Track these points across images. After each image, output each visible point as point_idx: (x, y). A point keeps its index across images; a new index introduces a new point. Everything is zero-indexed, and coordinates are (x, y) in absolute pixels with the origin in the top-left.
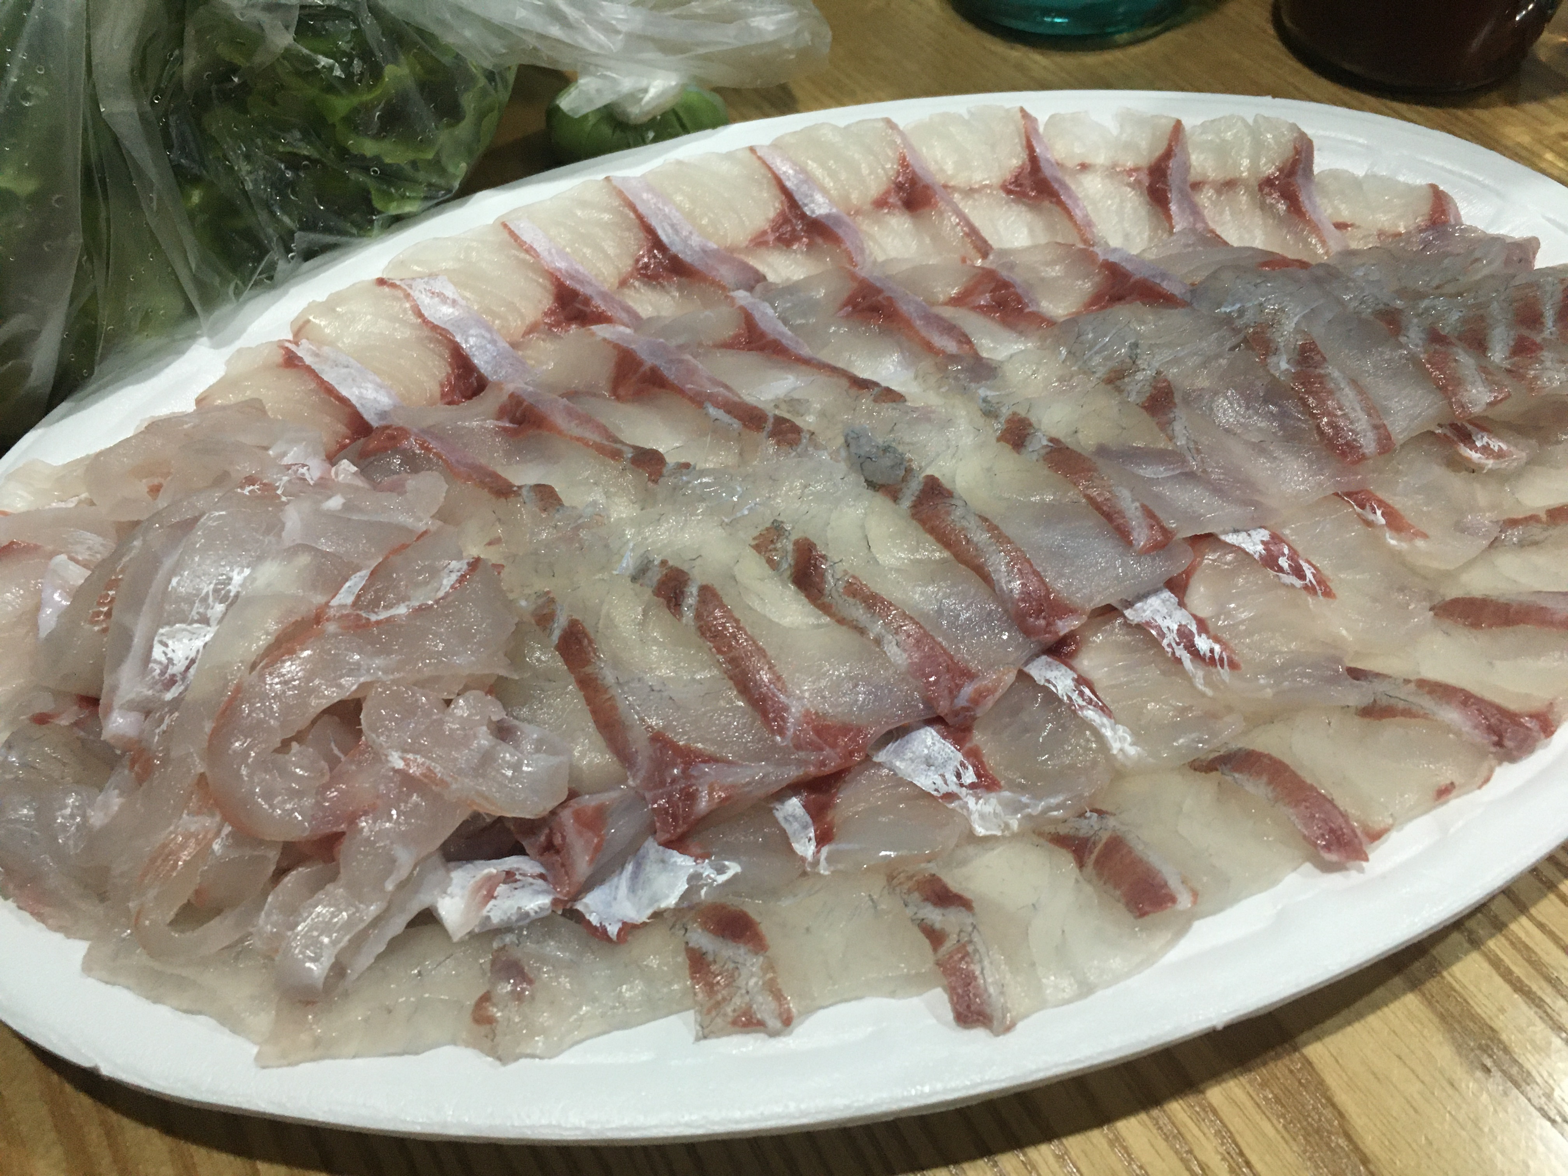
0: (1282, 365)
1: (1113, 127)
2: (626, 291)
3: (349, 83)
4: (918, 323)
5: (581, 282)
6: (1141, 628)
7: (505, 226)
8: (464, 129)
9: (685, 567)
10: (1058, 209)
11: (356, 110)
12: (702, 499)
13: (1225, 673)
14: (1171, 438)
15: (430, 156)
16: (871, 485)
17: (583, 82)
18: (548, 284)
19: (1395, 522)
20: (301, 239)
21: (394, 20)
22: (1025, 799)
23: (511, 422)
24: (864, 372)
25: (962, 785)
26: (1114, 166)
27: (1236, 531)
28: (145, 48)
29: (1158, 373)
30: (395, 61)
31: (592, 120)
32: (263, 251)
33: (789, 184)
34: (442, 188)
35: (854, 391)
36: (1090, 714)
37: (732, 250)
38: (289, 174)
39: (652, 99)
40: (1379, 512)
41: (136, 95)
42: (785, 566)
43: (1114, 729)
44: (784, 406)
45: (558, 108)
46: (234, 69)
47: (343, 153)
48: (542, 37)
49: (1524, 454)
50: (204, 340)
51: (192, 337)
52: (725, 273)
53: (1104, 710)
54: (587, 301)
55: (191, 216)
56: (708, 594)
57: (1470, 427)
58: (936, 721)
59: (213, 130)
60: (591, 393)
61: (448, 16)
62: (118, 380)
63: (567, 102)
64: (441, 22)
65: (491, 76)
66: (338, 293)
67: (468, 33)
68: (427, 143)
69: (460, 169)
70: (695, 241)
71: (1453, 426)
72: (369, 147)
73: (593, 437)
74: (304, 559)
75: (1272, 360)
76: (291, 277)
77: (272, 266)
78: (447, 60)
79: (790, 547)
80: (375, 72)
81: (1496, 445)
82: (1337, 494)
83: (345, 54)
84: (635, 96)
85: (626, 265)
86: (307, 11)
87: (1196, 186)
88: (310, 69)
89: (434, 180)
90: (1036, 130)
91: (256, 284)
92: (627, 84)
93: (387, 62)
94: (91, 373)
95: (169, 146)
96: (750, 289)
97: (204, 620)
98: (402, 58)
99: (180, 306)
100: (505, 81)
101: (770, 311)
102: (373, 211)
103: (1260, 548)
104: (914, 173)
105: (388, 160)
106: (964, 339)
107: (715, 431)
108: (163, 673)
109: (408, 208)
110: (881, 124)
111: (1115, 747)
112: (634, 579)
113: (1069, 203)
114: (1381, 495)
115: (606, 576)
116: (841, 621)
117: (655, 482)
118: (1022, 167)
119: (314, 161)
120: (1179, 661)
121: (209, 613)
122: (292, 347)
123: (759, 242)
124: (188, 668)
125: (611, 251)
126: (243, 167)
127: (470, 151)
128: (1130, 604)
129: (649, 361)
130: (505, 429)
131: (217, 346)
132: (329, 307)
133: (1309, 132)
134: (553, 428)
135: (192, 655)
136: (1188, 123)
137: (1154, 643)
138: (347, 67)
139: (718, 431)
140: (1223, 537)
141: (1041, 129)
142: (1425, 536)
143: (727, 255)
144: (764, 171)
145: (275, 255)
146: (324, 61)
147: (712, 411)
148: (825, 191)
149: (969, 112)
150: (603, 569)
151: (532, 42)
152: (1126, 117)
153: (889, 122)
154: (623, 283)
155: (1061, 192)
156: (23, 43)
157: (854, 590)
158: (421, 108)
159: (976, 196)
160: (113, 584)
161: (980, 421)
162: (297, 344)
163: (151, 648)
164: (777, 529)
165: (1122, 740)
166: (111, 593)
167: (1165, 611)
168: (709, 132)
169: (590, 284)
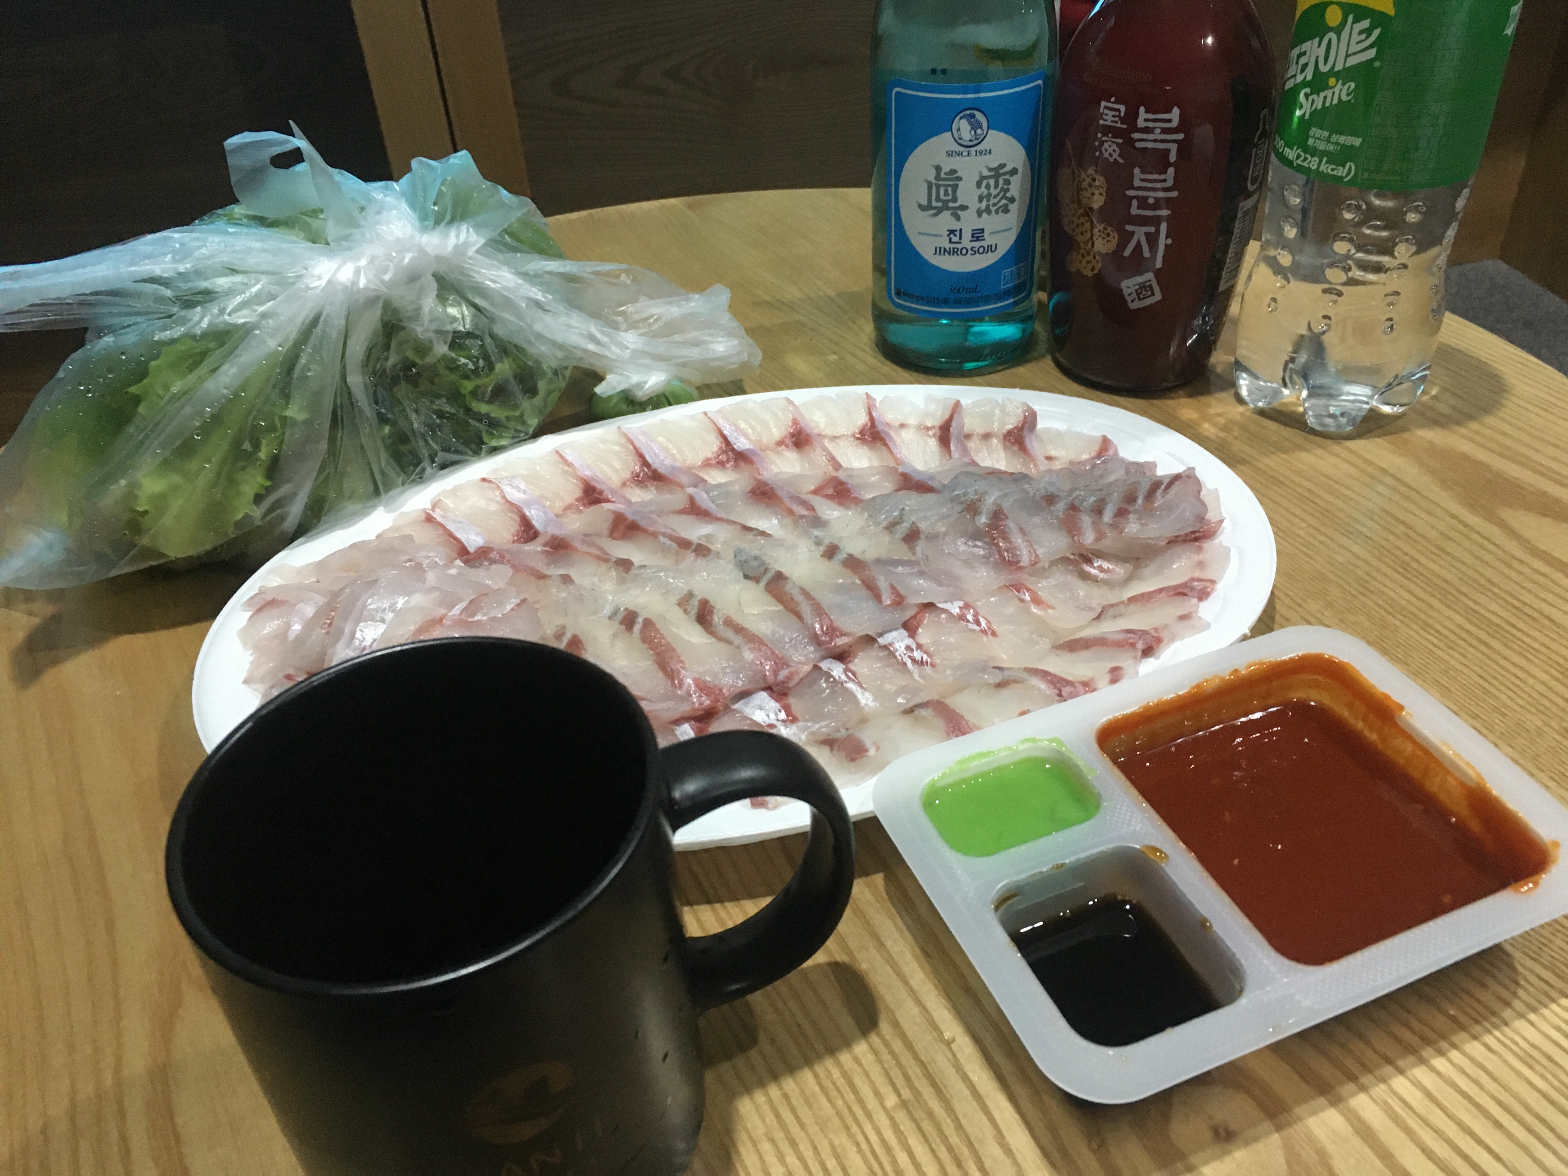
0: (983, 520)
1: (921, 404)
2: (626, 489)
3: (476, 372)
4: (786, 500)
5: (598, 482)
6: (885, 647)
7: (557, 452)
8: (538, 400)
9: (638, 611)
10: (884, 448)
11: (477, 387)
12: (650, 579)
13: (928, 669)
14: (914, 554)
15: (517, 413)
16: (746, 577)
17: (609, 377)
18: (580, 484)
19: (1037, 601)
20: (441, 457)
21: (502, 340)
22: (809, 724)
23: (551, 548)
24: (752, 524)
25: (778, 720)
26: (920, 427)
27: (946, 602)
28: (370, 350)
29: (913, 523)
30: (502, 362)
31: (615, 400)
32: (420, 461)
33: (725, 432)
34: (522, 432)
35: (744, 532)
36: (850, 685)
37: (690, 468)
38: (438, 421)
39: (651, 387)
40: (1027, 594)
41: (363, 374)
42: (693, 612)
43: (863, 694)
44: (704, 539)
45: (595, 394)
46: (414, 365)
47: (468, 410)
48: (586, 351)
49: (1122, 571)
50: (381, 508)
51: (374, 507)
52: (684, 479)
53: (860, 684)
54: (601, 492)
55: (383, 440)
56: (648, 623)
57: (1090, 556)
58: (769, 689)
59: (399, 396)
60: (599, 535)
61: (533, 340)
62: (332, 527)
63: (600, 389)
64: (530, 342)
65: (556, 373)
66: (460, 485)
67: (543, 348)
68: (516, 406)
69: (533, 422)
70: (668, 462)
71: (1081, 555)
72: (483, 408)
73: (597, 552)
74: (436, 594)
75: (977, 518)
76: (432, 478)
77: (424, 470)
78: (530, 363)
79: (696, 603)
80: (491, 367)
81: (1106, 565)
82: (1006, 586)
83: (475, 357)
84: (640, 385)
85: (627, 475)
86: (457, 335)
87: (968, 436)
88: (454, 366)
89: (519, 428)
90: (875, 406)
91: (413, 481)
92: (635, 378)
93: (498, 362)
94: (319, 521)
95: (376, 403)
96: (696, 486)
97: (383, 621)
98: (506, 361)
99: (372, 488)
100: (564, 376)
101: (705, 496)
102: (483, 443)
103: (958, 610)
104: (801, 428)
105: (493, 415)
106: (811, 508)
107: (663, 551)
108: (360, 644)
109: (503, 442)
110: (784, 401)
111: (863, 702)
112: (610, 618)
113: (890, 444)
114: (1030, 586)
115: (595, 618)
116: (720, 639)
117: (627, 573)
118: (866, 425)
119: (453, 415)
120: (905, 664)
121: (385, 617)
122: (431, 512)
123: (707, 464)
124: (373, 643)
125: (618, 467)
126: (413, 416)
127: (541, 412)
128: (881, 635)
129: (631, 517)
130: (547, 551)
131: (387, 512)
132: (454, 492)
133: (1036, 407)
134: (574, 549)
135: (375, 637)
136: (964, 402)
137: (892, 654)
138: (476, 364)
139: (665, 551)
140: (938, 605)
141: (878, 405)
142: (1053, 608)
143: (688, 470)
144: (711, 425)
145: (426, 464)
146: (463, 361)
147: (662, 539)
148: (746, 436)
149: (837, 395)
150: (595, 613)
151: (579, 354)
152: (929, 399)
153: (788, 399)
154: (624, 484)
155: (887, 438)
156: (310, 344)
157: (729, 623)
158: (515, 388)
159: (838, 440)
160: (334, 609)
161: (814, 547)
162: (434, 511)
163: (355, 632)
164: (690, 595)
165: (867, 699)
166: (333, 614)
167: (899, 638)
168: (683, 405)
169: (604, 483)
